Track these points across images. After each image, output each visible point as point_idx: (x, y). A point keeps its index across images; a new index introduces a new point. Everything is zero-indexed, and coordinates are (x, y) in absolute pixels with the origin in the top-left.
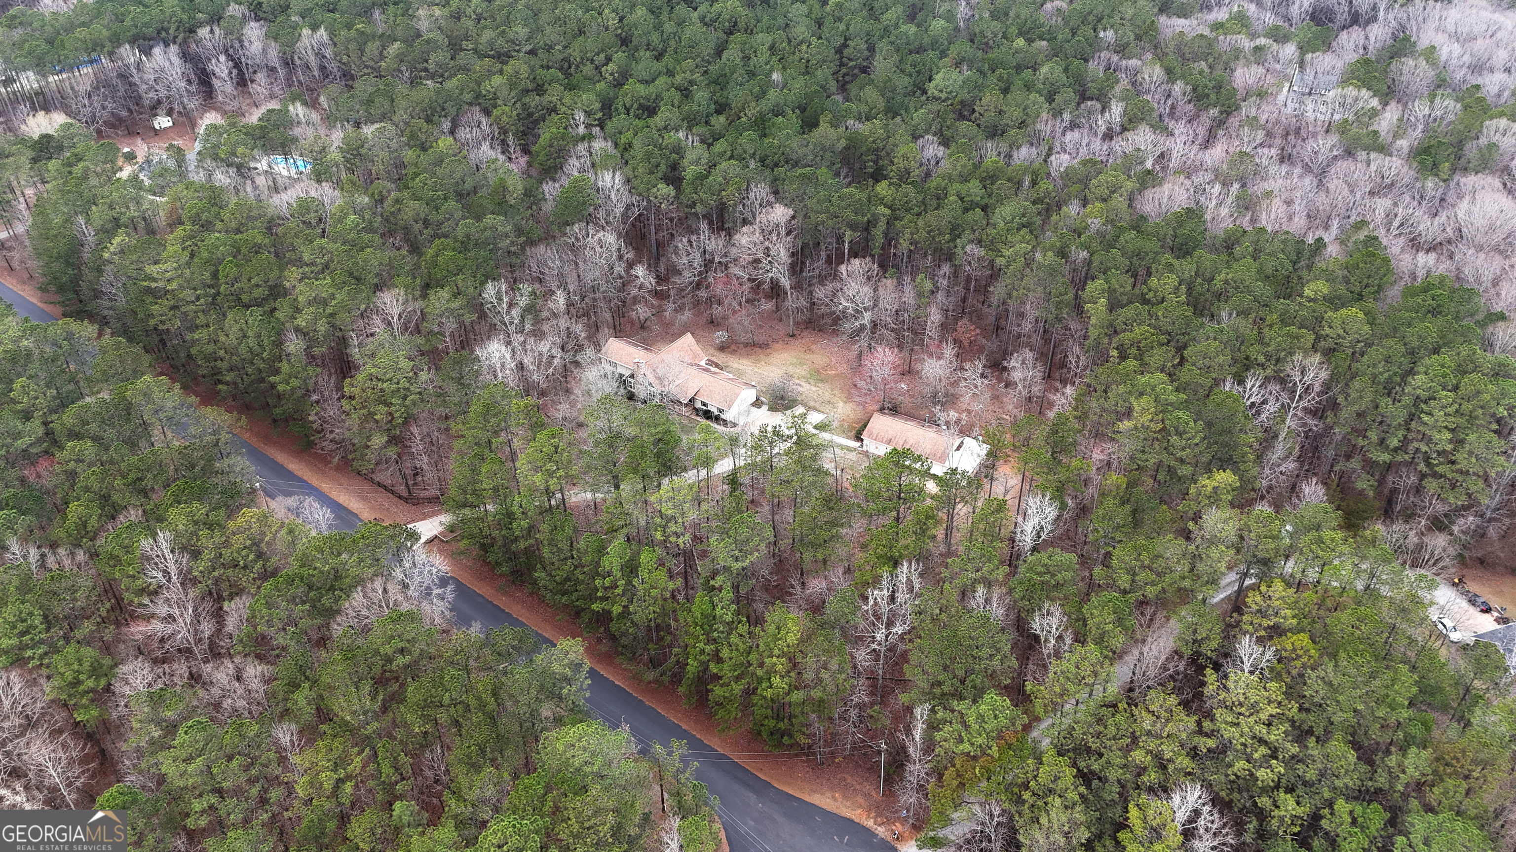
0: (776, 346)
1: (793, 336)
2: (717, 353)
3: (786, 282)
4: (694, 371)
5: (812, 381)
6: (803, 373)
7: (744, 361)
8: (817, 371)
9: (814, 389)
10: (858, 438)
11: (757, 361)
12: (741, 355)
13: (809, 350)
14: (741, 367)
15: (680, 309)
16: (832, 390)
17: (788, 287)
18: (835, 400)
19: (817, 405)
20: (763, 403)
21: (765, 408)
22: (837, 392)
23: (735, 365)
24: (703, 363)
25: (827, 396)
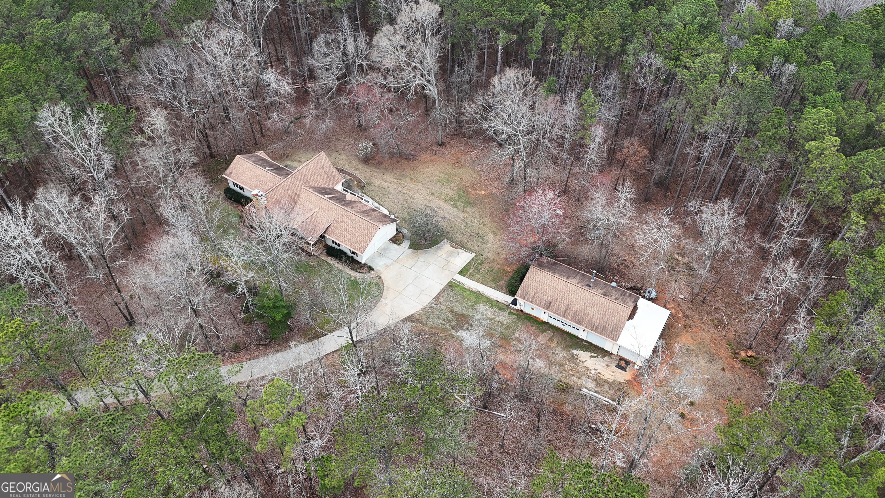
0: (424, 157)
1: (442, 144)
2: (361, 166)
3: (433, 91)
4: (324, 201)
5: (459, 204)
6: (451, 193)
7: (388, 177)
8: (466, 191)
9: (462, 215)
10: (513, 293)
11: (402, 177)
12: (386, 169)
13: (458, 164)
14: (385, 185)
15: (320, 117)
16: (482, 217)
17: (436, 96)
18: (484, 230)
19: (464, 239)
20: (404, 237)
21: (406, 244)
22: (487, 220)
23: (378, 182)
24: (339, 187)
25: (476, 225)
